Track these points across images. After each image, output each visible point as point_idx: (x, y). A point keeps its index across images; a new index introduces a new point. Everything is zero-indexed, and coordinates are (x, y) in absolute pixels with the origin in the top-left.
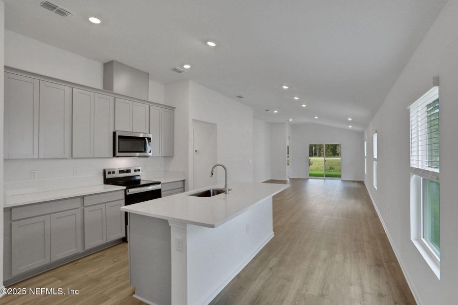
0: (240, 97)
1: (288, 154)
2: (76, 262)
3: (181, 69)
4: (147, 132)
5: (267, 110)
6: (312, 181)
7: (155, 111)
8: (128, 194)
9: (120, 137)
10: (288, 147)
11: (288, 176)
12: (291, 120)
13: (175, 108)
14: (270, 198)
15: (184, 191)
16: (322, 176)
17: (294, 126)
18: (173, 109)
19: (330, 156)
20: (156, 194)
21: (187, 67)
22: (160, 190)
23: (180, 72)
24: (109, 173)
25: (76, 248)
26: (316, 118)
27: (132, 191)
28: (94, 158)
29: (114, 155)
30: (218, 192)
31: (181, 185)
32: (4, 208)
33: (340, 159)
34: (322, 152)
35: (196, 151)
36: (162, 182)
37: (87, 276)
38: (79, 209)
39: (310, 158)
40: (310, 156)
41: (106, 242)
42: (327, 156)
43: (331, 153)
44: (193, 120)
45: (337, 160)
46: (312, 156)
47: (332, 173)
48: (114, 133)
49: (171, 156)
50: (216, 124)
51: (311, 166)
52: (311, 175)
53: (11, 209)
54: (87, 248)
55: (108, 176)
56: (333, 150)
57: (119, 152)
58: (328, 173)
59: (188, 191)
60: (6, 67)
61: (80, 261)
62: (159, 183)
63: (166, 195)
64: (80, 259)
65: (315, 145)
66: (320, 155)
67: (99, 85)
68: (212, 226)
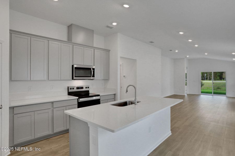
0: (151, 42)
1: (186, 78)
2: (49, 139)
3: (111, 26)
4: (93, 64)
5: (171, 50)
6: (203, 97)
7: (97, 53)
8: (79, 101)
9: (75, 68)
10: (186, 74)
11: (186, 93)
12: (188, 56)
13: (110, 50)
14: (169, 108)
15: (115, 101)
16: (211, 93)
17: (190, 60)
18: (109, 51)
19: (218, 80)
20: (97, 102)
21: (115, 24)
22: (99, 99)
23: (111, 28)
24: (71, 89)
25: (49, 131)
26: (206, 54)
27: (82, 100)
28: (61, 80)
29: (73, 79)
30: (132, 103)
31: (113, 97)
32: (9, 107)
33: (225, 82)
34: (211, 78)
35: (124, 76)
36: (100, 95)
37: (51, 149)
38: (51, 109)
39: (202, 81)
40: (202, 80)
41: (66, 129)
42: (215, 79)
43: (218, 78)
44: (121, 57)
45: (222, 83)
46: (204, 79)
47: (219, 91)
48: (73, 66)
49: (107, 80)
50: (136, 60)
51: (203, 86)
52: (202, 92)
53: (14, 108)
54: (55, 132)
55: (70, 91)
56: (220, 76)
57: (75, 77)
58: (216, 91)
59: (117, 100)
60: (10, 30)
61: (51, 139)
62: (99, 95)
63: (103, 103)
64: (51, 138)
65: (206, 73)
66: (210, 79)
67: (65, 38)
68: (113, 131)
